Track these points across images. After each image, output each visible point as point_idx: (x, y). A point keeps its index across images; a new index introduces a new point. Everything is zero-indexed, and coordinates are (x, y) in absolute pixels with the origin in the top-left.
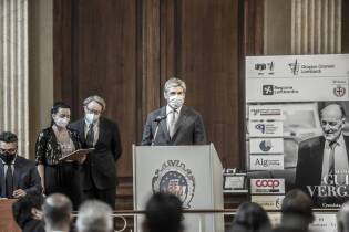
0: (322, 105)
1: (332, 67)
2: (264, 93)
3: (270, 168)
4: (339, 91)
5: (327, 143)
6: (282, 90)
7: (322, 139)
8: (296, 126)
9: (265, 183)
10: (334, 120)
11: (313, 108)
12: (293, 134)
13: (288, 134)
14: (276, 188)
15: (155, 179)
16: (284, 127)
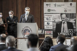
0: (61, 14)
1: (64, 5)
2: (48, 11)
3: (49, 28)
4: (66, 11)
5: (63, 23)
6: (52, 10)
7: (61, 22)
8: (55, 19)
9: (48, 32)
10: (64, 18)
11: (60, 15)
12: (55, 21)
13: (53, 21)
14: (51, 33)
15: (22, 31)
16: (53, 19)
